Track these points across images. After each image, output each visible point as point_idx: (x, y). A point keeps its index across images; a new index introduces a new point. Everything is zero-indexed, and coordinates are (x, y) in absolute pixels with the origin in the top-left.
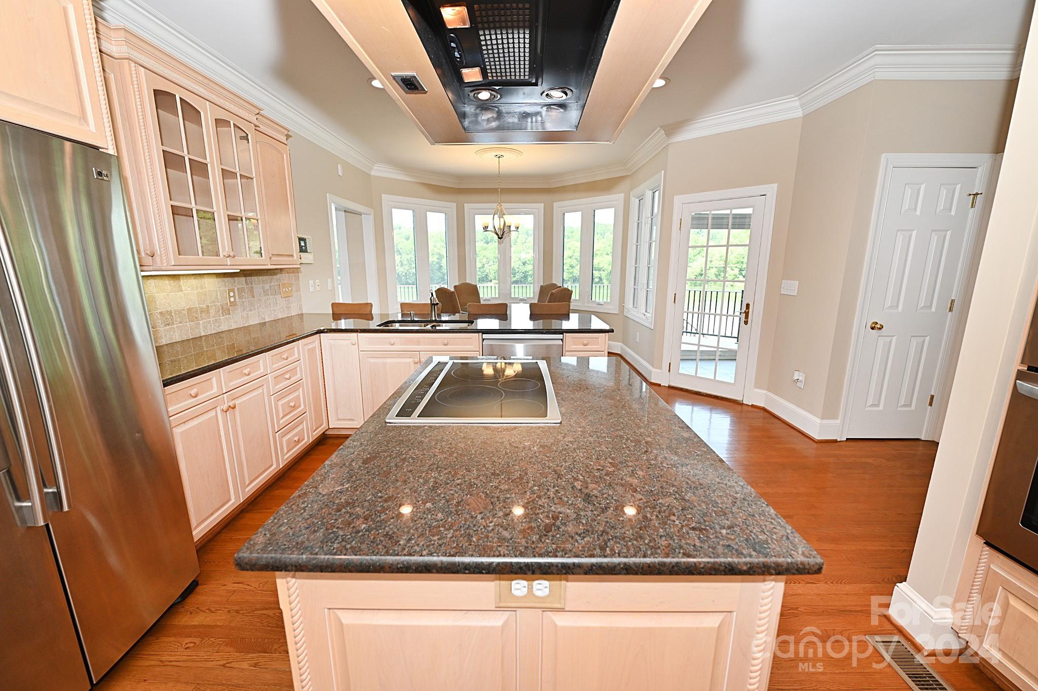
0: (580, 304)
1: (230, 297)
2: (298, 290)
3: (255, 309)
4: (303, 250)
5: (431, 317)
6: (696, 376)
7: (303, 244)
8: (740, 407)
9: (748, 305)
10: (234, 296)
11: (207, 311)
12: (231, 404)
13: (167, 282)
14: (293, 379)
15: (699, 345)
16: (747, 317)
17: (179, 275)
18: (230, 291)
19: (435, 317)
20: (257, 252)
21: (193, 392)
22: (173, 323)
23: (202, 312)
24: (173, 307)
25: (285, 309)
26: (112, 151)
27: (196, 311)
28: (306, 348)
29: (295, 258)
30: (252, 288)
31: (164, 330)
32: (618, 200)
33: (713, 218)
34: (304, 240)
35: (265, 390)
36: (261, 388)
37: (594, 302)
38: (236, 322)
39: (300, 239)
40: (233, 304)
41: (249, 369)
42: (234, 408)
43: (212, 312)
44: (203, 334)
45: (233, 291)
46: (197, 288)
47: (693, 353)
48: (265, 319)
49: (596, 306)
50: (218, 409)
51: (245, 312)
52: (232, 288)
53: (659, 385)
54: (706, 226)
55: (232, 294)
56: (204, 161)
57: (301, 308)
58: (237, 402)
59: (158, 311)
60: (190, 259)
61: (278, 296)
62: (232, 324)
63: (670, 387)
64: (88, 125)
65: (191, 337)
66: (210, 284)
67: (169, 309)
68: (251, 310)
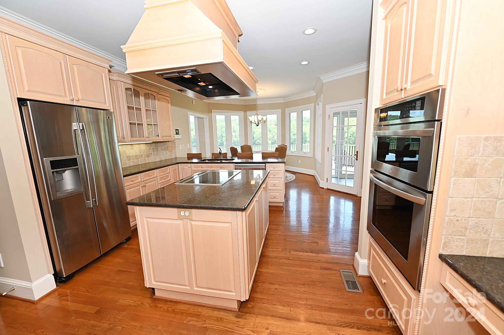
0: (297, 153)
1: (149, 151)
2: (175, 149)
3: (158, 156)
4: (177, 134)
5: (220, 158)
6: (345, 186)
7: (177, 131)
8: (356, 197)
9: (357, 152)
10: (151, 151)
11: (142, 156)
12: (144, 185)
13: (129, 146)
14: (167, 179)
15: (346, 171)
16: (357, 157)
17: (133, 144)
18: (149, 149)
19: (222, 158)
20: (157, 135)
21: (133, 180)
22: (130, 160)
23: (140, 156)
24: (131, 155)
25: (170, 155)
26: (112, 111)
27: (138, 156)
28: (172, 168)
29: (172, 137)
30: (158, 148)
31: (128, 162)
32: (311, 107)
33: (351, 113)
34: (178, 130)
35: (156, 182)
36: (155, 181)
37: (303, 152)
38: (152, 160)
39: (176, 130)
40: (151, 154)
41: (151, 174)
42: (145, 186)
43: (143, 156)
44: (140, 164)
45: (151, 149)
46: (139, 148)
47: (344, 175)
48: (162, 159)
49: (304, 154)
50: (140, 186)
51: (155, 157)
52: (150, 148)
53: (323, 188)
54: (347, 116)
55: (150, 150)
56: (140, 107)
57: (176, 155)
58: (147, 185)
59: (126, 156)
60: (135, 139)
61: (167, 151)
62: (150, 161)
63: (328, 189)
64: (106, 104)
66: (143, 147)
67: (130, 155)
68: (157, 156)
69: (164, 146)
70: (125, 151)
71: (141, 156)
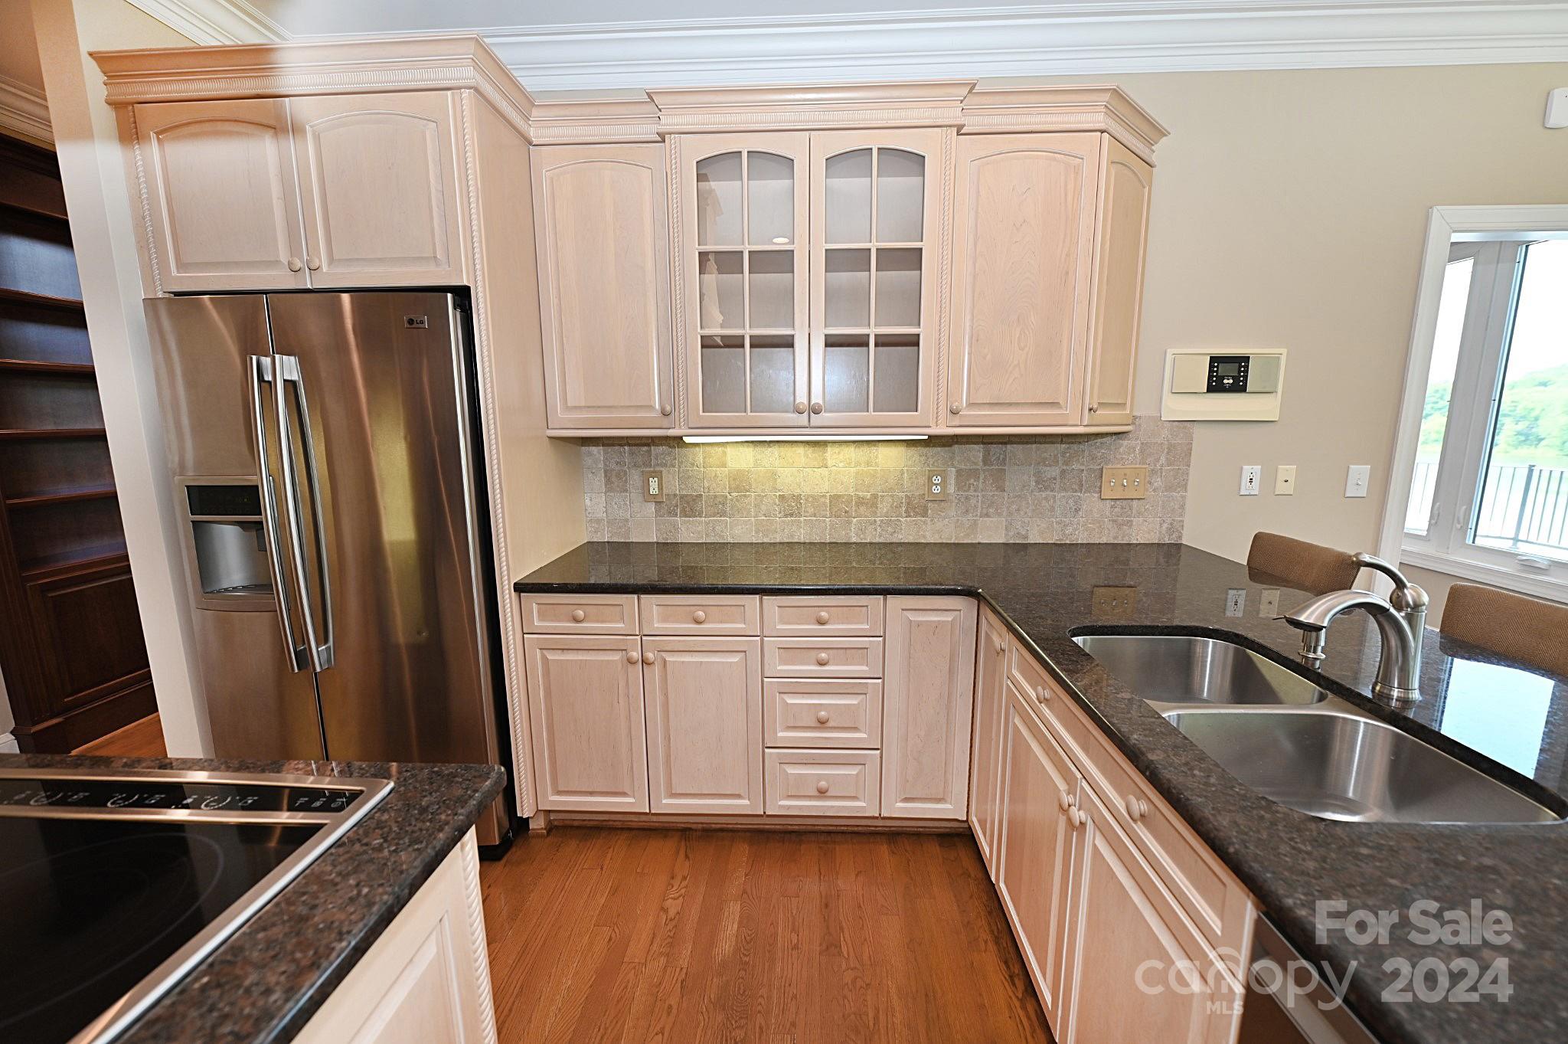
1: (933, 485)
2: (1179, 486)
3: (1000, 515)
4: (1217, 387)
7: (1228, 371)
10: (944, 484)
13: (801, 450)
17: (825, 443)
18: (934, 473)
21: (578, 613)
22: (800, 514)
23: (860, 504)
24: (806, 490)
27: (849, 503)
28: (907, 615)
31: (783, 521)
34: (1240, 360)
35: (749, 663)
36: (739, 654)
39: (1220, 360)
40: (942, 500)
43: (884, 507)
44: (854, 540)
45: (944, 475)
46: (859, 464)
48: (1026, 537)
51: (970, 517)
55: (939, 480)
56: (788, 247)
57: (1176, 531)
58: (670, 658)
59: (777, 494)
60: (723, 417)
61: (1087, 494)
62: (931, 534)
64: (441, 262)
65: (828, 541)
66: (891, 460)
67: (797, 492)
68: (987, 515)
69: (1066, 463)
70: (774, 473)
71: (873, 503)
